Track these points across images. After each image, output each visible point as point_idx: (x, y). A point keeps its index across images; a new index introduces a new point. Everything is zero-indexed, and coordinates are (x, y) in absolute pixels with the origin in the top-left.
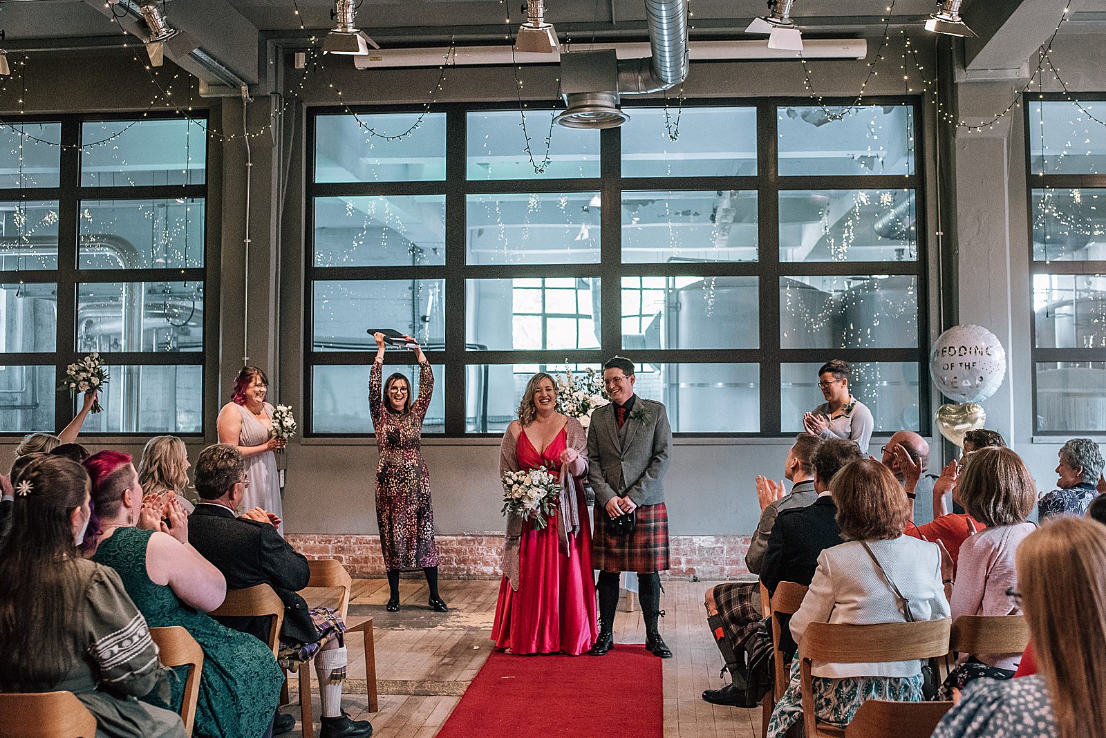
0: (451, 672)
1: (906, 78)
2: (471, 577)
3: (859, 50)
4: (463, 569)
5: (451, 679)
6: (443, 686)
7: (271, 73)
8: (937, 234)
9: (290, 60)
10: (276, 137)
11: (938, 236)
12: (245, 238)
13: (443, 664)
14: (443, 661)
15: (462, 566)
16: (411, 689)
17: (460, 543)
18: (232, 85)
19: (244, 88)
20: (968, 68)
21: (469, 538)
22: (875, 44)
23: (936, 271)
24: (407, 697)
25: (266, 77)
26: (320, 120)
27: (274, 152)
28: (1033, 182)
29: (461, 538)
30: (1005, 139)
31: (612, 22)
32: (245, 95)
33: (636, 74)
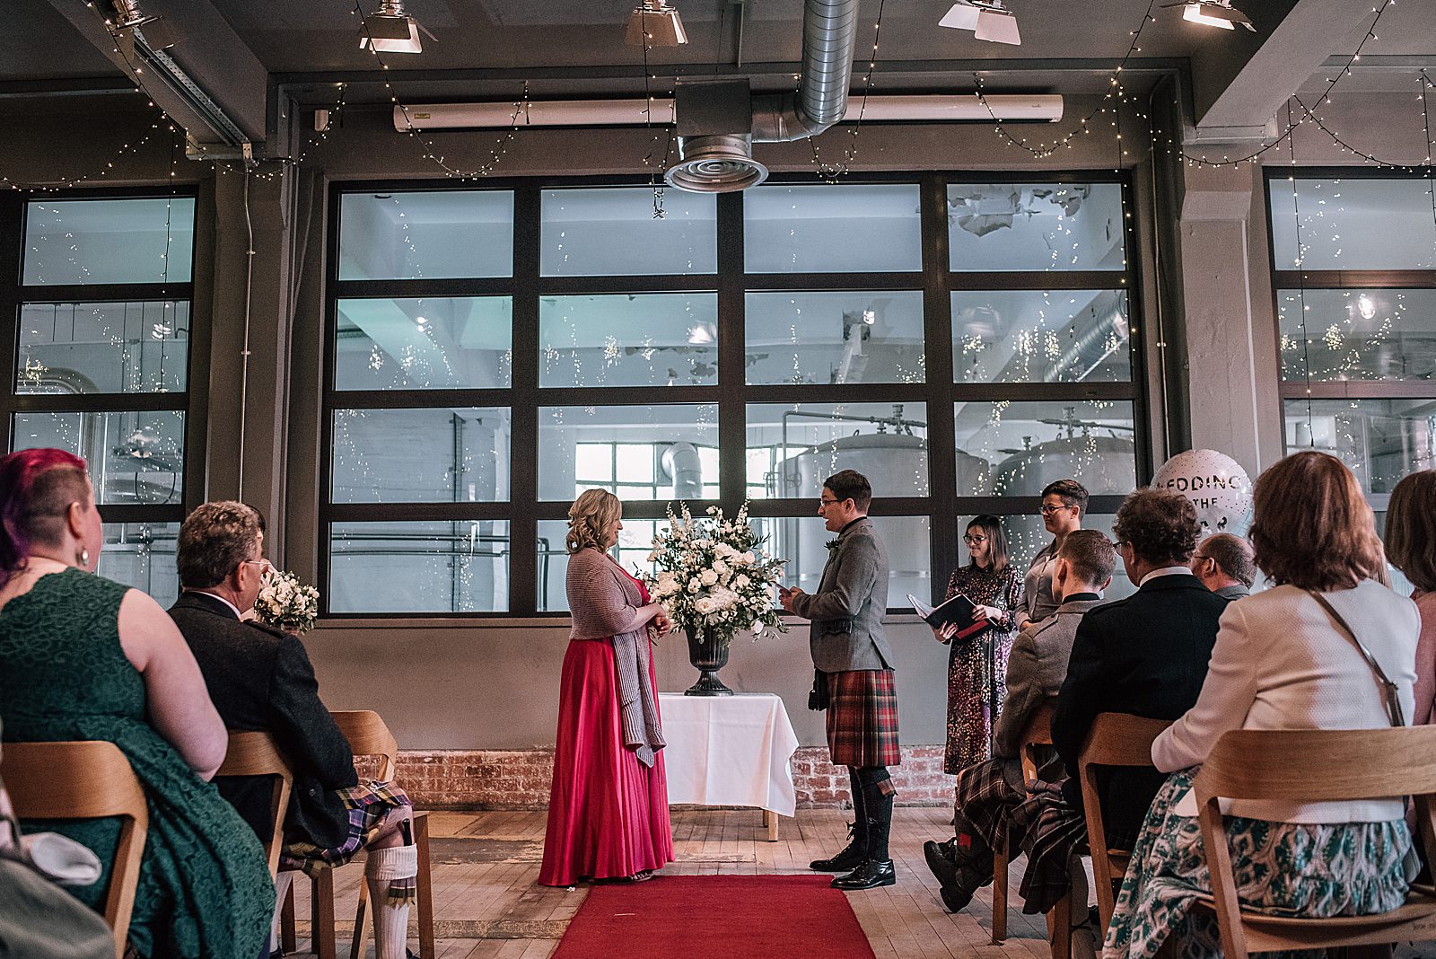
0: (537, 911)
1: (1119, 137)
2: (543, 808)
3: (1052, 109)
5: (540, 918)
7: (282, 130)
8: (1158, 345)
9: (308, 121)
10: (287, 217)
11: (1160, 347)
12: (243, 350)
13: (524, 901)
14: (524, 898)
15: (532, 792)
16: (483, 932)
17: (529, 760)
18: (231, 141)
19: (247, 147)
20: (1199, 125)
21: (541, 753)
22: (1071, 103)
23: (1158, 391)
24: (477, 941)
25: (276, 132)
26: (348, 201)
27: (284, 238)
28: (1284, 280)
29: (530, 753)
30: (1244, 222)
31: (735, 63)
32: (247, 154)
33: (776, 115)
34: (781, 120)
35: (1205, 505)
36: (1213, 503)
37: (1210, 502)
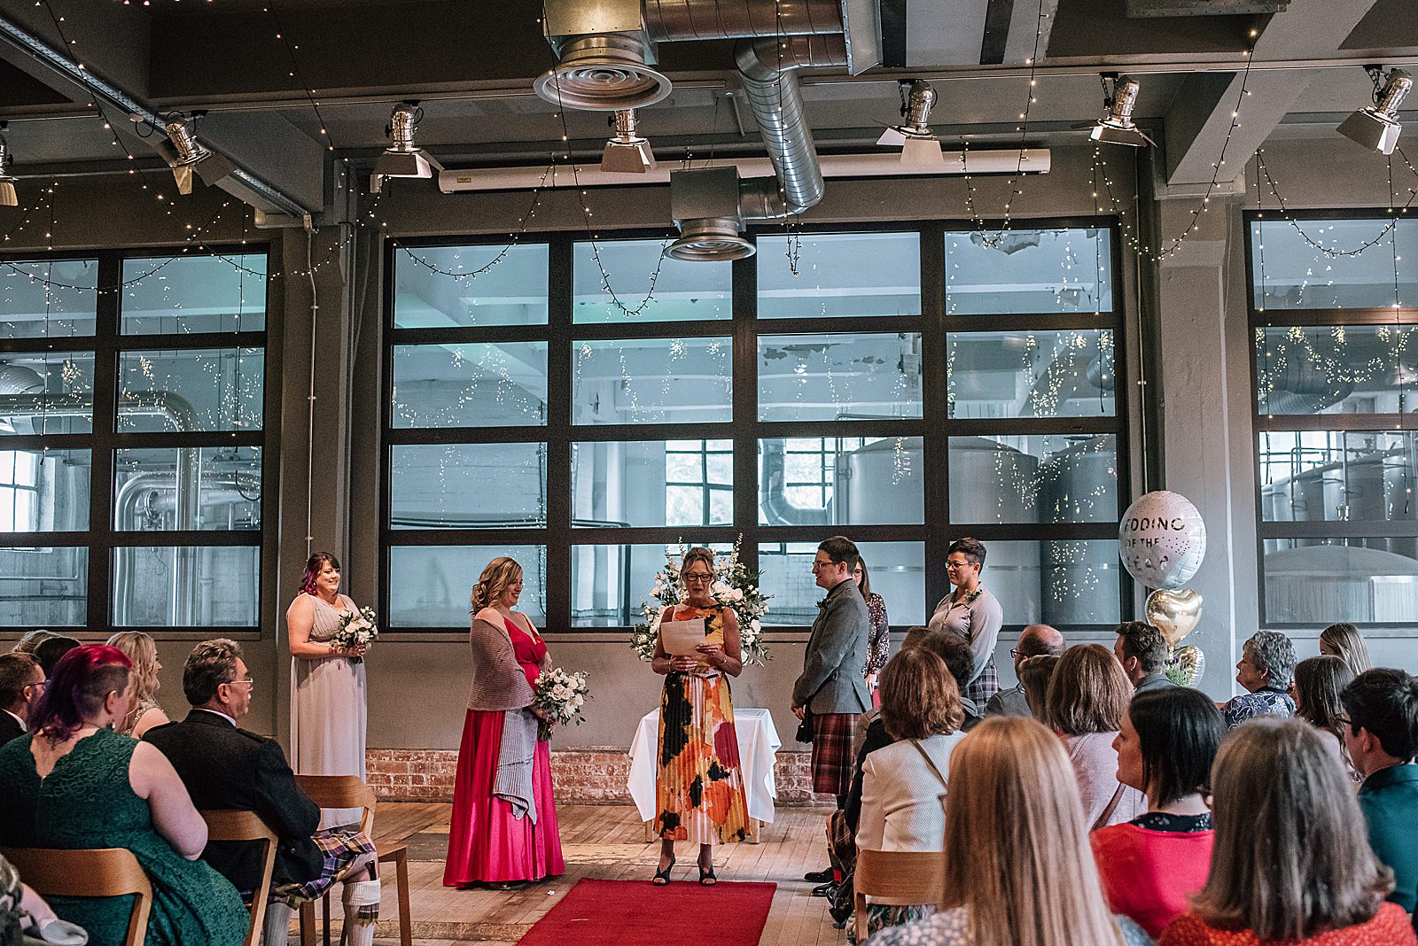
0: (514, 914)
1: (1095, 195)
3: (1040, 162)
4: (567, 792)
5: (512, 921)
6: (500, 929)
7: (339, 201)
8: (1139, 383)
9: (365, 183)
10: (346, 276)
11: (1141, 385)
12: (310, 395)
13: (510, 904)
14: (511, 901)
15: (566, 788)
16: (461, 933)
17: (563, 760)
18: (293, 213)
19: (307, 217)
20: (1170, 183)
21: (574, 753)
22: (1059, 154)
23: (1138, 425)
24: (453, 942)
25: (332, 203)
26: (401, 254)
27: (344, 292)
28: (1256, 319)
29: (564, 753)
30: (1221, 267)
31: (740, 133)
32: (308, 225)
33: (762, 195)
34: (766, 200)
35: (1149, 545)
36: (1156, 542)
37: (1153, 542)
